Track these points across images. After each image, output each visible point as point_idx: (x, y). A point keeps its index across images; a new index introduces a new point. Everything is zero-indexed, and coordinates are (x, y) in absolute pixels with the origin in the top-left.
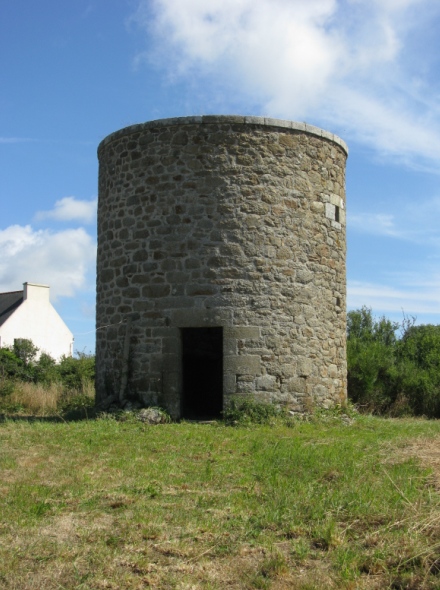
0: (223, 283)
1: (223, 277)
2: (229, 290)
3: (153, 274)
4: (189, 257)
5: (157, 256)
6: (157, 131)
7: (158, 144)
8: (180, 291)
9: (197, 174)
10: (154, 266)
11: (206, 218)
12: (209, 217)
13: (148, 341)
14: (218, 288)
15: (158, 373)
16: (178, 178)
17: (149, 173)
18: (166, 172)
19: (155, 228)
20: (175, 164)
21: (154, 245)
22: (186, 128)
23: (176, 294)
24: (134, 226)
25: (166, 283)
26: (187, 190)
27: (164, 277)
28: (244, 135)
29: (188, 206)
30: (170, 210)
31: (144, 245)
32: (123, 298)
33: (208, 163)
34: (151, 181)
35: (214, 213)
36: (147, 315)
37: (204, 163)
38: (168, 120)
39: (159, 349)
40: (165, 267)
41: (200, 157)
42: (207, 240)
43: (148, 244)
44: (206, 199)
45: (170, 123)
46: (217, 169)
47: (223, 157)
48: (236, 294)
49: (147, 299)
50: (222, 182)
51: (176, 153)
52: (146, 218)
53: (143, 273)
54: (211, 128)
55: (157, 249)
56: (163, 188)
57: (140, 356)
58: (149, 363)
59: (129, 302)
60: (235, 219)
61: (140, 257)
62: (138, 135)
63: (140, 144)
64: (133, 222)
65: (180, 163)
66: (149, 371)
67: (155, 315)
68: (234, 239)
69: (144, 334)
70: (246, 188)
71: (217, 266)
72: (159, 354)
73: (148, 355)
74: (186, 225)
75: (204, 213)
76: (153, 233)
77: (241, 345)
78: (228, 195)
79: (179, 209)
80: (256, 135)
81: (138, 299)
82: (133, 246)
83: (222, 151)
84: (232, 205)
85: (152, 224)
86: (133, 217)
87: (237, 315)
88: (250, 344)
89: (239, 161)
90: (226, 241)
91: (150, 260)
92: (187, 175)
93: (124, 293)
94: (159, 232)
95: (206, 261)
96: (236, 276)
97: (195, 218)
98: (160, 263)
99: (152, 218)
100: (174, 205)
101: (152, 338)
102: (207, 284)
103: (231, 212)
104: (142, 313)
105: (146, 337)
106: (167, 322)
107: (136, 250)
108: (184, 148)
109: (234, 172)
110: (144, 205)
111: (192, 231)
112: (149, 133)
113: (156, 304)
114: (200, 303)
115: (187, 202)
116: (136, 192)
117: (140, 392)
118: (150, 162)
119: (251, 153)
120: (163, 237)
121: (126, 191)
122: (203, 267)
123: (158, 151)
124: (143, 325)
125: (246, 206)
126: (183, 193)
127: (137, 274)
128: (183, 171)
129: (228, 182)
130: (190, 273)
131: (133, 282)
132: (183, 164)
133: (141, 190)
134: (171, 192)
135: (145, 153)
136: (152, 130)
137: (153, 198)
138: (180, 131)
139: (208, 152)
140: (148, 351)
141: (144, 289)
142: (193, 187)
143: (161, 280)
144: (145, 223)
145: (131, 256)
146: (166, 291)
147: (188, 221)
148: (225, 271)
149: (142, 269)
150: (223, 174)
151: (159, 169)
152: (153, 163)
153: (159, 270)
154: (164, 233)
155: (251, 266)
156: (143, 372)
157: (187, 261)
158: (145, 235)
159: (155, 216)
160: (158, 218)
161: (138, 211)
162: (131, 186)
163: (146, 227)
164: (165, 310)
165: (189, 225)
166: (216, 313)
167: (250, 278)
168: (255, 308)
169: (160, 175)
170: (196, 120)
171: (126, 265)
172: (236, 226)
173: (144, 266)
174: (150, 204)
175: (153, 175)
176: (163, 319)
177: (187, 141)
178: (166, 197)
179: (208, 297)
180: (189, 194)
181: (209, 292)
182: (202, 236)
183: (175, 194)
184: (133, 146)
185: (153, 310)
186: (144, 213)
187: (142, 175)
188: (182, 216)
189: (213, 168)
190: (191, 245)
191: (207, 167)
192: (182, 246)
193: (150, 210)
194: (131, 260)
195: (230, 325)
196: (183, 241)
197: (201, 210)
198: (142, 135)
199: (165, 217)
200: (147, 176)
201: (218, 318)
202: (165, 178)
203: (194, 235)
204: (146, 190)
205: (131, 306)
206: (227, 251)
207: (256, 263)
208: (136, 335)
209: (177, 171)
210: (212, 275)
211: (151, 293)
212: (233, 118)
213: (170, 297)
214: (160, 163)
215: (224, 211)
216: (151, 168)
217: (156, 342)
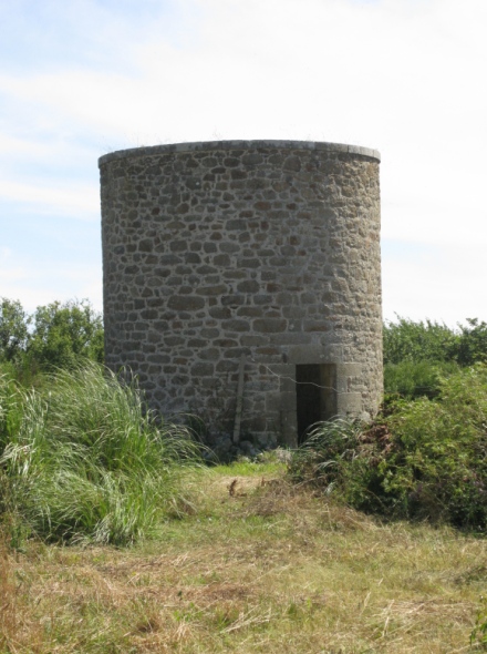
0: (335, 320)
1: (335, 313)
2: (340, 327)
3: (266, 308)
4: (305, 291)
5: (271, 288)
6: (266, 152)
7: (268, 167)
8: (297, 328)
9: (311, 204)
10: (268, 299)
11: (319, 251)
12: (323, 250)
13: (263, 378)
14: (331, 324)
15: (277, 412)
16: (292, 207)
17: (259, 197)
18: (278, 199)
19: (268, 258)
20: (288, 191)
21: (265, 276)
22: (298, 153)
23: (293, 330)
24: (240, 252)
25: (282, 318)
26: (301, 220)
27: (281, 311)
28: (347, 165)
29: (303, 237)
30: (285, 239)
31: (254, 275)
32: (222, 332)
33: (320, 193)
34: (260, 206)
35: (327, 247)
36: (259, 351)
37: (316, 192)
38: (281, 142)
39: (276, 387)
40: (281, 301)
41: (313, 186)
42: (320, 274)
43: (259, 274)
44: (319, 231)
45: (283, 145)
46: (328, 201)
47: (333, 187)
48: (344, 331)
49: (261, 334)
50: (332, 214)
51: (289, 179)
52: (256, 246)
53: (253, 305)
54: (322, 155)
55: (271, 282)
56: (276, 215)
57: (252, 394)
58: (264, 402)
59: (234, 336)
60: (343, 254)
61: (249, 287)
62: (242, 153)
63: (244, 163)
64: (237, 249)
65: (294, 190)
66: (265, 409)
67: (271, 351)
68: (342, 274)
69: (257, 371)
70: (349, 221)
71: (330, 301)
72: (277, 392)
73: (263, 394)
74: (301, 257)
75: (318, 246)
76: (265, 263)
77: (349, 382)
78: (338, 228)
79: (294, 240)
80: (355, 165)
81: (247, 334)
82: (238, 275)
83: (330, 182)
84: (340, 238)
85: (264, 254)
86: (237, 242)
87: (346, 352)
88: (355, 381)
89: (344, 193)
90: (336, 275)
91: (262, 292)
92: (300, 204)
93: (224, 326)
94: (272, 262)
95: (321, 297)
96: (344, 312)
97: (310, 250)
98: (275, 296)
99: (263, 247)
100: (289, 236)
101: (267, 375)
102: (321, 320)
103: (339, 246)
104: (253, 348)
105: (259, 375)
106: (285, 359)
107: (242, 280)
108: (297, 174)
109: (341, 204)
110: (253, 231)
111: (308, 265)
112: (256, 152)
113: (272, 340)
114: (316, 340)
115: (301, 233)
116: (241, 216)
117: (254, 433)
118: (258, 185)
119: (352, 184)
120: (277, 268)
121: (225, 213)
122: (318, 302)
123: (267, 174)
124: (257, 361)
125: (350, 240)
126: (297, 223)
127: (245, 306)
128: (297, 200)
129: (337, 214)
130: (306, 308)
131: (239, 314)
132: (297, 192)
133: (249, 214)
134: (285, 220)
135: (253, 174)
136: (260, 150)
137: (264, 225)
138: (292, 156)
139: (320, 181)
140: (262, 389)
141: (255, 323)
142: (307, 217)
143: (278, 315)
144: (255, 251)
145: (235, 286)
146: (282, 326)
147: (303, 253)
148: (337, 307)
149: (252, 301)
150: (333, 206)
151: (270, 194)
152: (262, 187)
153: (274, 303)
154: (278, 264)
155: (354, 302)
156: (257, 411)
157: (303, 295)
158: (255, 264)
159: (267, 245)
160: (270, 247)
161: (245, 237)
162: (232, 208)
163: (256, 256)
164: (282, 346)
165: (304, 257)
166: (330, 350)
167: (354, 314)
168: (357, 345)
169: (271, 201)
170: (310, 146)
171: (227, 294)
172: (343, 261)
173: (255, 298)
174: (261, 232)
175: (264, 200)
176: (280, 356)
177: (300, 167)
178: (279, 226)
179: (323, 333)
180: (304, 225)
181: (324, 328)
182: (316, 269)
183: (289, 223)
184: (235, 163)
185: (268, 346)
186: (253, 241)
187: (249, 198)
188: (297, 248)
189: (325, 198)
190: (307, 279)
191: (319, 197)
192: (298, 280)
193: (260, 237)
194: (235, 290)
195: (342, 363)
196: (299, 275)
197: (315, 242)
198: (246, 153)
199: (279, 247)
200: (255, 200)
201: (332, 354)
202: (278, 205)
203: (309, 269)
204: (255, 216)
205: (237, 340)
206: (338, 287)
207: (357, 298)
208: (248, 372)
209: (290, 199)
210: (325, 311)
211: (265, 327)
212: (339, 146)
213: (286, 332)
214: (271, 188)
215: (334, 244)
216: (261, 192)
217: (272, 379)
